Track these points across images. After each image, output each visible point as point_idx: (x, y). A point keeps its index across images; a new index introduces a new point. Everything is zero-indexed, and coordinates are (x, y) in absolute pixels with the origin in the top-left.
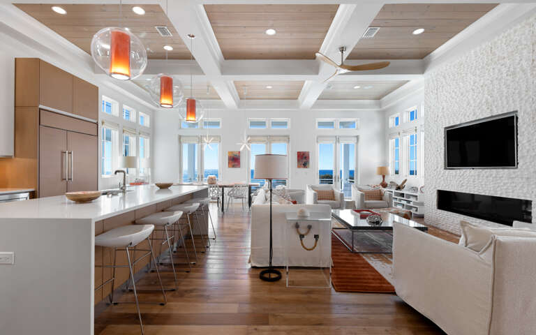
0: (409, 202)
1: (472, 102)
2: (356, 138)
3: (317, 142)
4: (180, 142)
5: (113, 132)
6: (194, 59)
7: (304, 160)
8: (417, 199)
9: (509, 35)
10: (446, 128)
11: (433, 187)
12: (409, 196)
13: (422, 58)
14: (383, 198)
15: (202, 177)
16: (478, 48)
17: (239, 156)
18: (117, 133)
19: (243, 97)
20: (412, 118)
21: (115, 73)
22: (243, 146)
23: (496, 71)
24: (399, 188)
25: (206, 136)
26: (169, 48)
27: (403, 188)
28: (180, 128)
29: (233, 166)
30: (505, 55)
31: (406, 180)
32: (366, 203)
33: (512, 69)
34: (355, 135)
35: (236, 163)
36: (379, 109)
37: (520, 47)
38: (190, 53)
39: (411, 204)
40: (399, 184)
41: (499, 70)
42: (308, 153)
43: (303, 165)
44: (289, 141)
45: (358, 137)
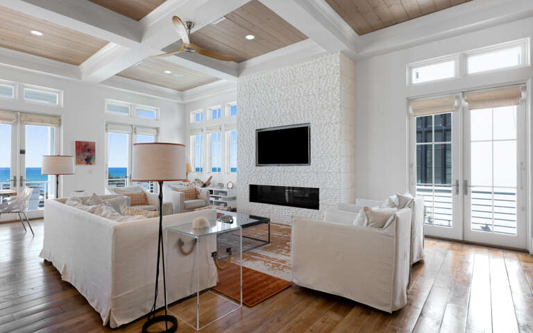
0: (217, 198)
1: (279, 111)
2: (155, 131)
3: (107, 129)
7: (87, 154)
8: (226, 194)
9: (305, 66)
10: (257, 130)
11: (246, 182)
12: (218, 192)
13: (238, 62)
14: (199, 196)
16: (283, 69)
20: (214, 117)
23: (297, 90)
24: (204, 186)
27: (209, 184)
30: (303, 80)
31: (211, 177)
32: (185, 204)
33: (307, 92)
34: (156, 127)
36: (181, 102)
37: (312, 77)
39: (220, 200)
40: (205, 181)
41: (299, 91)
42: (94, 143)
43: (86, 160)
44: (60, 125)
45: (157, 129)
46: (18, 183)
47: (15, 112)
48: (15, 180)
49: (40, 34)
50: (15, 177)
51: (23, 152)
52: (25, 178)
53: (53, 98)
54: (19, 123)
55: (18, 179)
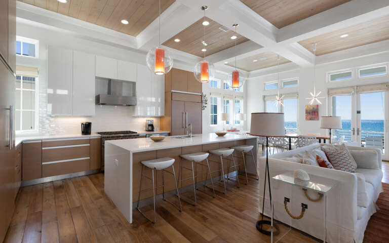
4: (264, 101)
5: (218, 98)
6: (249, 40)
17: (318, 109)
18: (220, 99)
19: (321, 53)
21: (157, 72)
22: (313, 100)
25: (277, 95)
26: (234, 38)
28: (264, 90)
29: (311, 119)
35: (314, 116)
38: (244, 37)
46: (356, 133)
47: (353, 87)
48: (354, 131)
50: (354, 129)
51: (359, 112)
52: (360, 130)
54: (356, 94)
55: (356, 130)
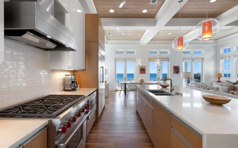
3: (183, 61)
4: (115, 61)
7: (177, 70)
15: (126, 78)
17: (145, 68)
28: (115, 55)
29: (142, 73)
34: (202, 57)
35: (144, 72)
36: (215, 45)
42: (179, 66)
43: (177, 72)
44: (169, 61)
45: (203, 59)
49: (171, 34)
53: (166, 53)
